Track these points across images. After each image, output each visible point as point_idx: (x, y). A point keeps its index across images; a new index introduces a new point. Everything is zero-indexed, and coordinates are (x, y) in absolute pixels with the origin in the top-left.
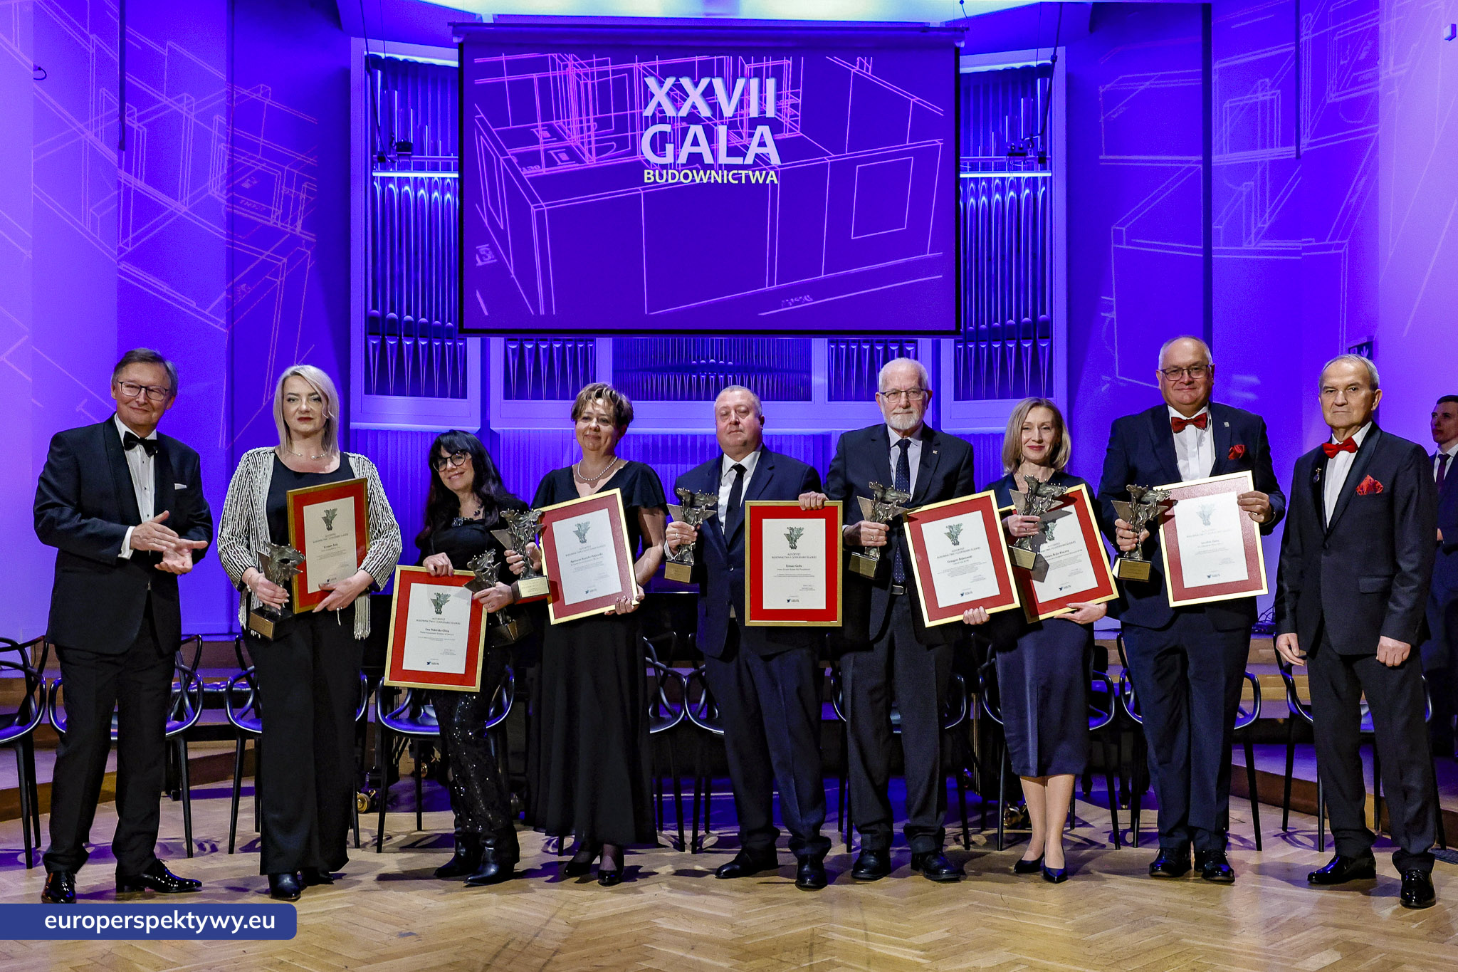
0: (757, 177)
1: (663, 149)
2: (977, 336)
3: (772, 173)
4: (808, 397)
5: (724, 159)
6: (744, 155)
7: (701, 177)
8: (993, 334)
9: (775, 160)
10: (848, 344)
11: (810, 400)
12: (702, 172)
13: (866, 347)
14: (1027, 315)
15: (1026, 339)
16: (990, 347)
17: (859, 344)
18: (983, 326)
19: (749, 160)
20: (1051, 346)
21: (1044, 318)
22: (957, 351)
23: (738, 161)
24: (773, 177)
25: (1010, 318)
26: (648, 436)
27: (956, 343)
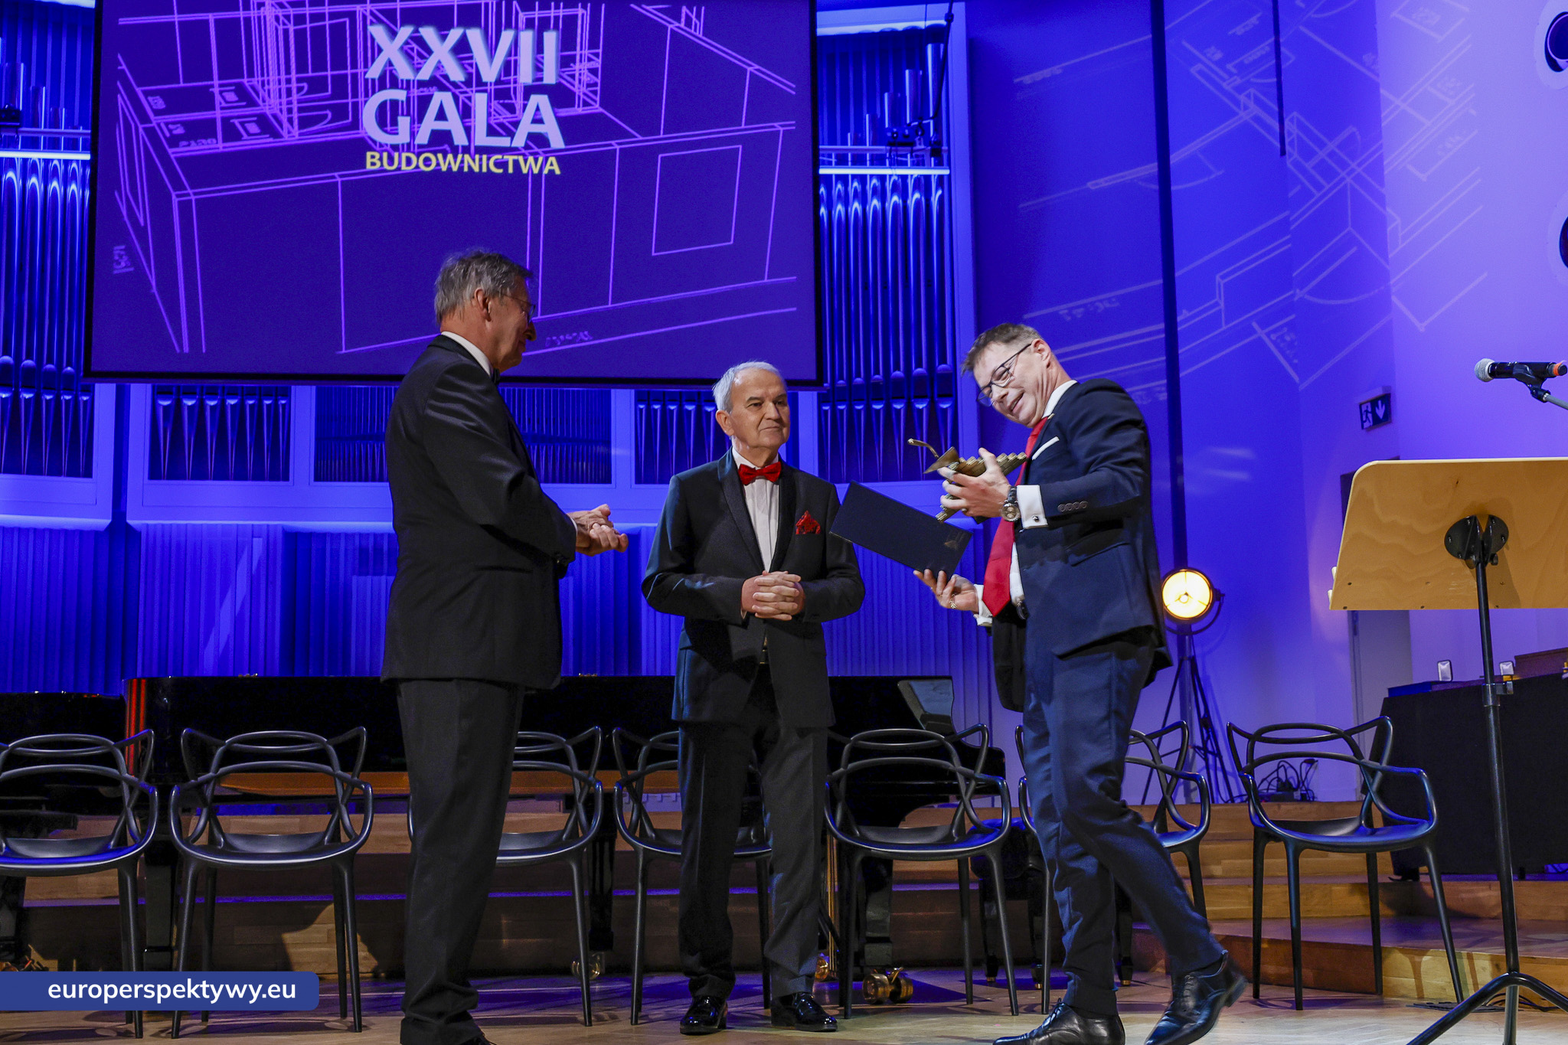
0: (530, 165)
1: (394, 123)
2: (851, 394)
3: (552, 159)
4: (607, 479)
5: (481, 139)
6: (511, 135)
7: (448, 163)
8: (872, 392)
9: (557, 141)
10: (664, 400)
11: (610, 482)
12: (450, 157)
13: (691, 408)
14: (919, 365)
15: (920, 398)
16: (868, 409)
17: (680, 400)
18: (858, 379)
19: (520, 141)
20: (955, 407)
21: (944, 369)
22: (821, 414)
23: (503, 142)
24: (553, 166)
25: (897, 368)
26: (368, 535)
27: (821, 401)
